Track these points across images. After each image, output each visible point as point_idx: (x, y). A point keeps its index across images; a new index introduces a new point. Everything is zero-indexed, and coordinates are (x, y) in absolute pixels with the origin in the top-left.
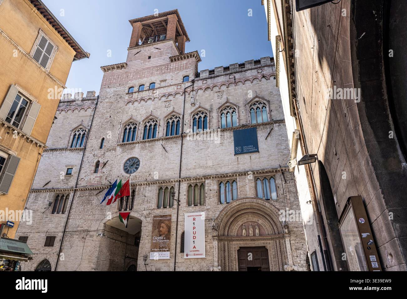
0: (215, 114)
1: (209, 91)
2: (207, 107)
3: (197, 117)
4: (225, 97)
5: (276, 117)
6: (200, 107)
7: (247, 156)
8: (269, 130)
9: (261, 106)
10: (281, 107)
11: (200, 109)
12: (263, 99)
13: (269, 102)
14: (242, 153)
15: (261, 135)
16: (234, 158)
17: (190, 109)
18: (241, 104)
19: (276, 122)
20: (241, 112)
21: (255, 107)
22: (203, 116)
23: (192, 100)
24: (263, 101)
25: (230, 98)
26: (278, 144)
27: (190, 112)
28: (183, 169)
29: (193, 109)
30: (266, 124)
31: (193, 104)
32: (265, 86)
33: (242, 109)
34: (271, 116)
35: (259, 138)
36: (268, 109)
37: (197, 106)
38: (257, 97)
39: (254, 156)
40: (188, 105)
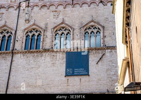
0: (49, 34)
1: (45, 10)
2: (42, 25)
3: (31, 35)
4: (61, 17)
5: (109, 43)
6: (34, 24)
7: (77, 79)
8: (100, 55)
9: (95, 31)
10: (114, 34)
11: (34, 27)
12: (98, 24)
13: (103, 27)
14: (73, 75)
15: (93, 59)
16: (65, 79)
17: (23, 26)
18: (76, 27)
19: (108, 48)
20: (75, 35)
21: (89, 31)
22: (36, 34)
23: (27, 16)
24: (97, 26)
25: (66, 19)
26: (107, 70)
27: (23, 28)
28: (10, 87)
29: (27, 25)
30: (99, 49)
31: (27, 21)
32: (101, 11)
33: (77, 31)
34: (104, 41)
35: (90, 62)
36: (102, 34)
37: (31, 23)
38: (92, 21)
39: (84, 78)
40: (22, 21)
